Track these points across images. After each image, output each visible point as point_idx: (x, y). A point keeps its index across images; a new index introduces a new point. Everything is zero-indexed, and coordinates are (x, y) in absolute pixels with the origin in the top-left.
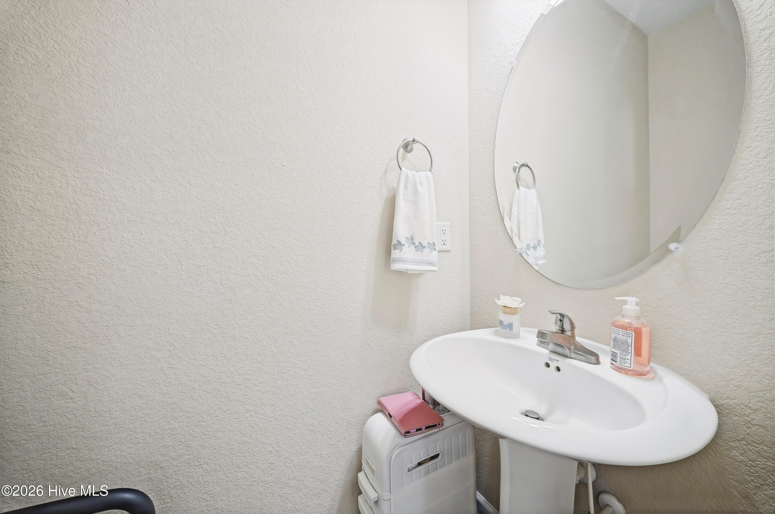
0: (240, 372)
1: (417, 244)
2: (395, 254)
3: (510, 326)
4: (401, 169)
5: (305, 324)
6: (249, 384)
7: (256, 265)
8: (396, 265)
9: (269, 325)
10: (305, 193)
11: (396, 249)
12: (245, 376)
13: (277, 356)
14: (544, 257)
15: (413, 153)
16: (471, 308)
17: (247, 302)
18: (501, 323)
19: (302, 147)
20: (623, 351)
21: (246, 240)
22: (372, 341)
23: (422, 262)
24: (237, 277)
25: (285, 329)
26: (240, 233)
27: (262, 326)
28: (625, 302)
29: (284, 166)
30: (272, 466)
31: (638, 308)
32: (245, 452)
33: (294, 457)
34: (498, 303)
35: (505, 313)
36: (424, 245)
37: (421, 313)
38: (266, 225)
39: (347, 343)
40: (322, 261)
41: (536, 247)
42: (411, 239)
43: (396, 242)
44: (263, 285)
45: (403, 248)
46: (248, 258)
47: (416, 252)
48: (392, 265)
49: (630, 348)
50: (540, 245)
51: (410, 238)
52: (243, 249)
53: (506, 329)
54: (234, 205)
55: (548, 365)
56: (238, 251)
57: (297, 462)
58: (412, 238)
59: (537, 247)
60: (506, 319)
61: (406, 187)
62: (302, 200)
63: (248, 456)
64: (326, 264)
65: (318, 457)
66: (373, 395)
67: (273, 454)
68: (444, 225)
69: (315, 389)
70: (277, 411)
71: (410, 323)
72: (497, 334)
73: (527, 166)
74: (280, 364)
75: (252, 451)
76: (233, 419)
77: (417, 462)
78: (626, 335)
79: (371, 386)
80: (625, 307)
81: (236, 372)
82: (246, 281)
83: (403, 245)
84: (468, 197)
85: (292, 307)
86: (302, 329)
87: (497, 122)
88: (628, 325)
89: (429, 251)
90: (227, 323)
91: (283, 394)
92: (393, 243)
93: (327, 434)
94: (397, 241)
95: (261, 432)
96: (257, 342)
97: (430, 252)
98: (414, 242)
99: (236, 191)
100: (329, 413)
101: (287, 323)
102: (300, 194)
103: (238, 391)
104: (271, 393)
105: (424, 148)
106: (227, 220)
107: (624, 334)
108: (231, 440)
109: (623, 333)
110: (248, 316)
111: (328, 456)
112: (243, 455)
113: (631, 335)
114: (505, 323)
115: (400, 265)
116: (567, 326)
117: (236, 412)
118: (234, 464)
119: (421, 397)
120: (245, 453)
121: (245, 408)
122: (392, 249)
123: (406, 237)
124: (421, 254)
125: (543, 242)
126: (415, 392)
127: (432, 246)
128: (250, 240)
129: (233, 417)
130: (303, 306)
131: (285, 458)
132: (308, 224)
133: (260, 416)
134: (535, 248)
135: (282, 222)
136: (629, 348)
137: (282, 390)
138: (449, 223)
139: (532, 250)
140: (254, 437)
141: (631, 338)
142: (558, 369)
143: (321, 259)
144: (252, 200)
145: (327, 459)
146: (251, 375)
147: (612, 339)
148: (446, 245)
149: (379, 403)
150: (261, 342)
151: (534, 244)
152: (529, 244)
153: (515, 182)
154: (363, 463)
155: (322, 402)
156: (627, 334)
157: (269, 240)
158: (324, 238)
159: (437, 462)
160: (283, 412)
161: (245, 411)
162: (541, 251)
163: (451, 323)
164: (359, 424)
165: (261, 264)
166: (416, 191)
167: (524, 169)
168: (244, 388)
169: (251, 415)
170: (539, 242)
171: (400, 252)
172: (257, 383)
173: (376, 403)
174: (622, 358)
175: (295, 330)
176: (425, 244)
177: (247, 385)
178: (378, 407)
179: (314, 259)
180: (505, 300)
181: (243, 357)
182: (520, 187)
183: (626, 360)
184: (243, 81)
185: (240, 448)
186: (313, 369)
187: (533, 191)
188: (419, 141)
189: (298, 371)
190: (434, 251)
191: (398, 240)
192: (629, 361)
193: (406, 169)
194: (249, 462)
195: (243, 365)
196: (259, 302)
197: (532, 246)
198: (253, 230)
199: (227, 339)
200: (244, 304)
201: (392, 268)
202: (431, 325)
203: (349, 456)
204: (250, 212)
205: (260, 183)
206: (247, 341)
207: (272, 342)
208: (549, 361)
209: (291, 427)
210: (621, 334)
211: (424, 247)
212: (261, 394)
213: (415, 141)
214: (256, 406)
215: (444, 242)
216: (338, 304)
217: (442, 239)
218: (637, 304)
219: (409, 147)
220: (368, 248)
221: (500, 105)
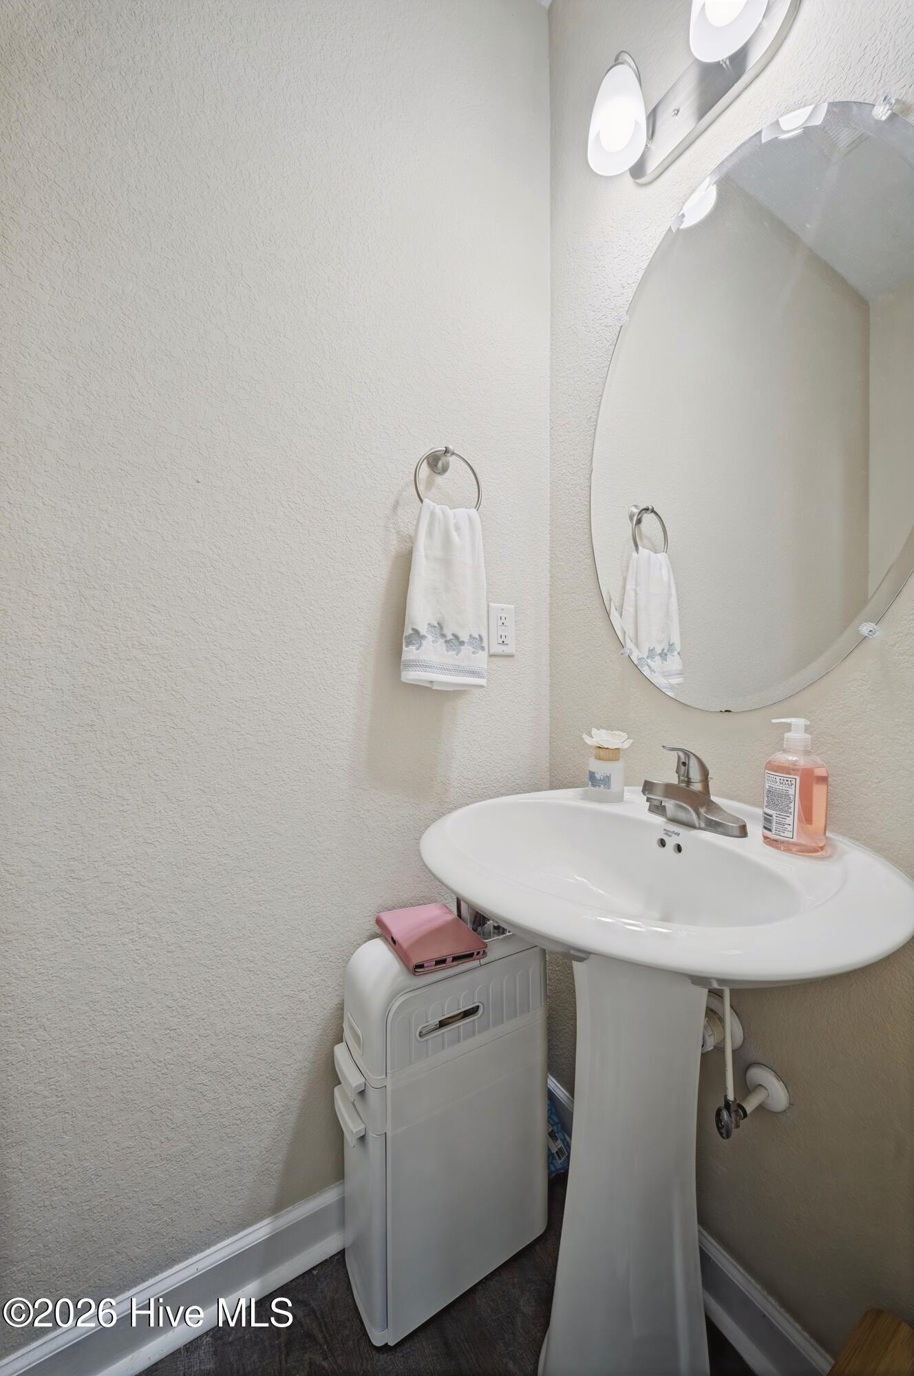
0: (111, 859)
1: (450, 637)
2: (409, 653)
3: (606, 781)
4: (422, 501)
5: (239, 775)
6: (129, 882)
7: (143, 664)
8: (410, 672)
9: (169, 775)
10: (239, 535)
11: (410, 644)
12: (121, 867)
13: (185, 833)
14: (680, 674)
15: (447, 474)
16: (550, 760)
17: (124, 730)
18: (592, 776)
19: (235, 450)
20: (781, 810)
21: (123, 614)
22: (368, 810)
23: (458, 670)
24: (105, 683)
25: (201, 783)
26: (111, 602)
27: (154, 777)
28: (788, 727)
29: (199, 482)
30: (173, 1034)
31: (808, 736)
32: (120, 1008)
33: (216, 1019)
34: (589, 743)
35: (599, 758)
36: (461, 639)
37: (460, 765)
38: (164, 589)
39: (319, 814)
40: (272, 662)
41: (666, 655)
42: (439, 628)
43: (411, 632)
44: (156, 701)
45: (424, 642)
46: (127, 649)
47: (447, 651)
48: (403, 674)
49: (792, 805)
50: (672, 652)
51: (437, 625)
52: (117, 631)
53: (599, 786)
54: (99, 548)
55: (662, 843)
56: (107, 634)
57: (222, 1027)
58: (440, 626)
59: (668, 654)
60: (600, 768)
61: (430, 534)
62: (234, 547)
63: (126, 1015)
64: (280, 667)
65: (263, 1019)
66: (369, 908)
67: (174, 1012)
68: (503, 609)
69: (258, 895)
70: (183, 934)
71: (439, 781)
72: (586, 797)
73: (653, 511)
74: (189, 847)
75: (133, 1006)
76: (97, 946)
77: (437, 1021)
78: (787, 783)
79: (364, 893)
80: (787, 735)
81: (103, 859)
82: (123, 692)
83: (423, 637)
84: (548, 561)
85: (213, 743)
86: (233, 785)
87: (596, 425)
88: (791, 767)
89: (473, 650)
90: (84, 768)
91: (196, 903)
92: (406, 634)
93: (280, 976)
94: (413, 629)
95: (151, 972)
96: (143, 805)
97: (473, 653)
98: (443, 632)
99: (103, 522)
100: (283, 940)
101: (203, 772)
102: (231, 535)
103: (106, 894)
104: (173, 900)
105: (468, 469)
106: (86, 576)
107: (784, 780)
108: (92, 985)
109: (782, 778)
110: (127, 757)
111: (281, 1017)
112: (115, 1013)
113: (794, 782)
114: (598, 776)
115: (417, 672)
116: (695, 774)
117: (103, 934)
118: (98, 1029)
119: (455, 912)
120: (119, 1010)
121: (120, 927)
122: (404, 644)
123: (429, 624)
124: (457, 655)
125: (678, 647)
126: (447, 905)
127: (478, 642)
128: (131, 616)
129: (96, 943)
130: (235, 743)
131: (197, 1019)
132: (245, 593)
133: (150, 942)
134: (663, 655)
135: (195, 585)
136: (790, 805)
137: (193, 894)
138: (513, 606)
139: (658, 658)
140: (138, 980)
141: (793, 786)
142: (679, 848)
143: (271, 657)
144: (134, 541)
145: (279, 1022)
146: (132, 865)
147: (766, 791)
148: (507, 644)
149: (379, 922)
150: (153, 805)
151: (662, 648)
152: (654, 649)
153: (632, 541)
154: (345, 1030)
155: (272, 919)
156: (787, 781)
157: (169, 618)
158: (277, 619)
159: (474, 1020)
160: (194, 936)
161: (120, 931)
162: (674, 663)
163: (514, 784)
164: (340, 961)
165: (152, 661)
166: (447, 542)
167: (648, 518)
168: (119, 889)
169: (133, 941)
170: (671, 645)
171: (418, 649)
172: (144, 880)
173: (373, 922)
174: (780, 823)
175: (219, 786)
176: (464, 637)
177: (124, 884)
178: (377, 929)
179: (257, 657)
180: (601, 737)
181: (117, 832)
182: (640, 548)
183: (786, 826)
184: (120, 319)
185: (109, 1000)
186: (254, 859)
187: (662, 557)
188: (455, 452)
189: (225, 862)
190: (481, 652)
191: (415, 627)
192: (790, 828)
193: (432, 503)
194: (127, 1026)
195: (117, 847)
196: (149, 733)
197: (659, 652)
198: (136, 597)
199: (85, 797)
200: (119, 735)
201: (403, 679)
202: (478, 786)
203: (322, 1018)
204: (131, 563)
205: (152, 510)
206: (124, 803)
207: (173, 806)
208: (665, 835)
209: (210, 962)
210: (778, 781)
211: (462, 643)
212: (152, 901)
213: (448, 453)
214: (142, 923)
215: (503, 639)
216: (303, 741)
217: (500, 634)
218: (807, 729)
219: (440, 464)
220: (361, 642)
221: (601, 396)
